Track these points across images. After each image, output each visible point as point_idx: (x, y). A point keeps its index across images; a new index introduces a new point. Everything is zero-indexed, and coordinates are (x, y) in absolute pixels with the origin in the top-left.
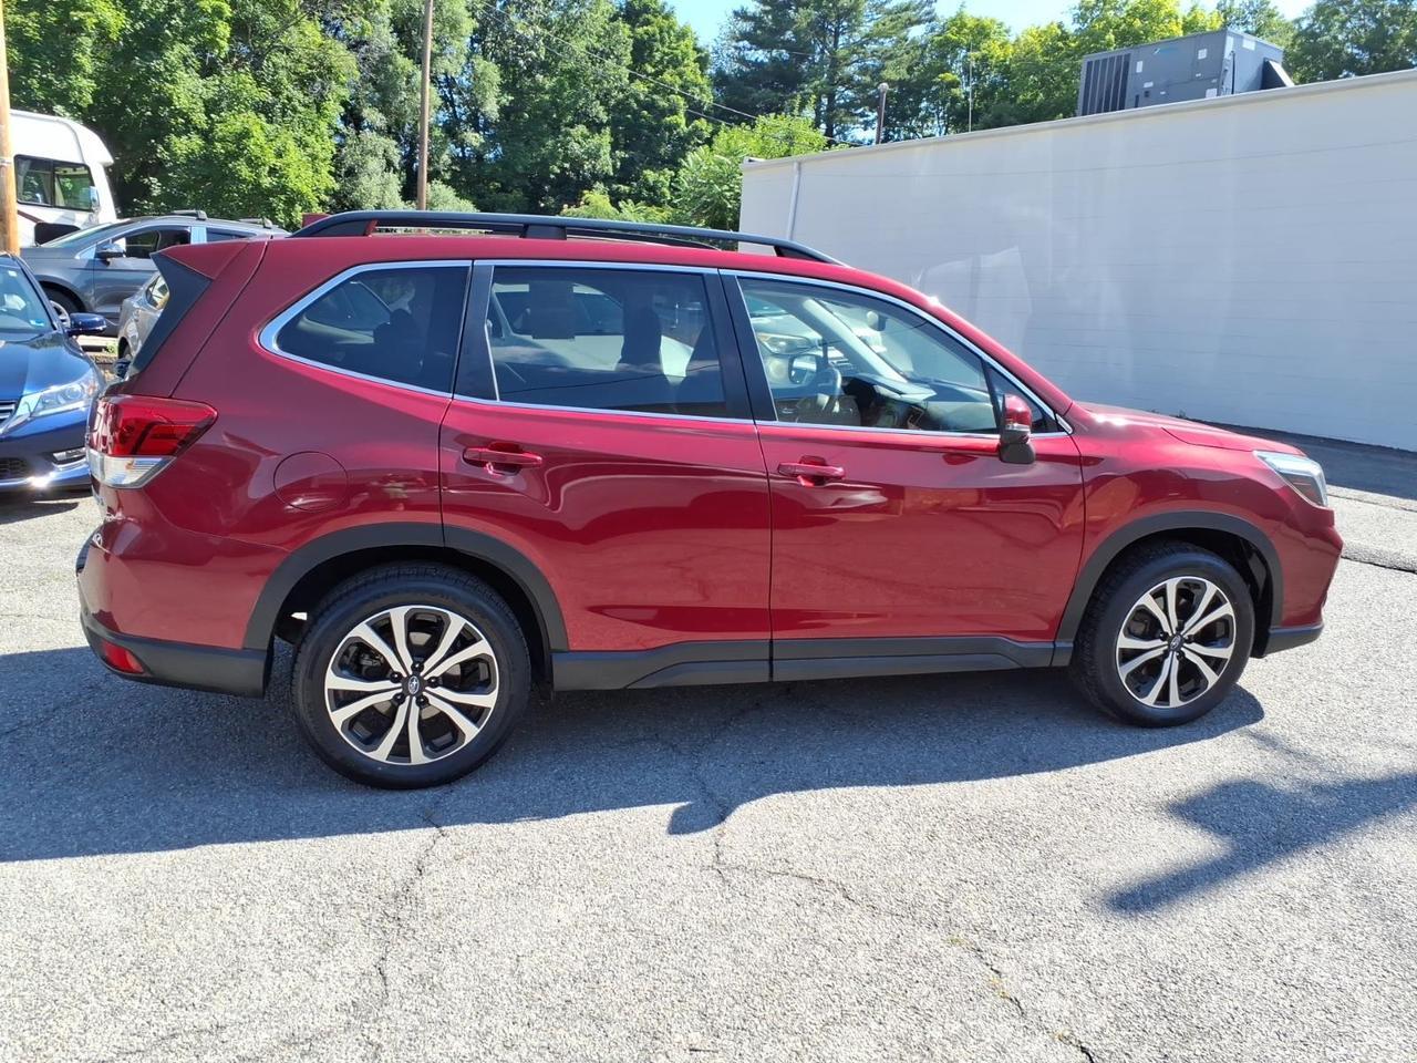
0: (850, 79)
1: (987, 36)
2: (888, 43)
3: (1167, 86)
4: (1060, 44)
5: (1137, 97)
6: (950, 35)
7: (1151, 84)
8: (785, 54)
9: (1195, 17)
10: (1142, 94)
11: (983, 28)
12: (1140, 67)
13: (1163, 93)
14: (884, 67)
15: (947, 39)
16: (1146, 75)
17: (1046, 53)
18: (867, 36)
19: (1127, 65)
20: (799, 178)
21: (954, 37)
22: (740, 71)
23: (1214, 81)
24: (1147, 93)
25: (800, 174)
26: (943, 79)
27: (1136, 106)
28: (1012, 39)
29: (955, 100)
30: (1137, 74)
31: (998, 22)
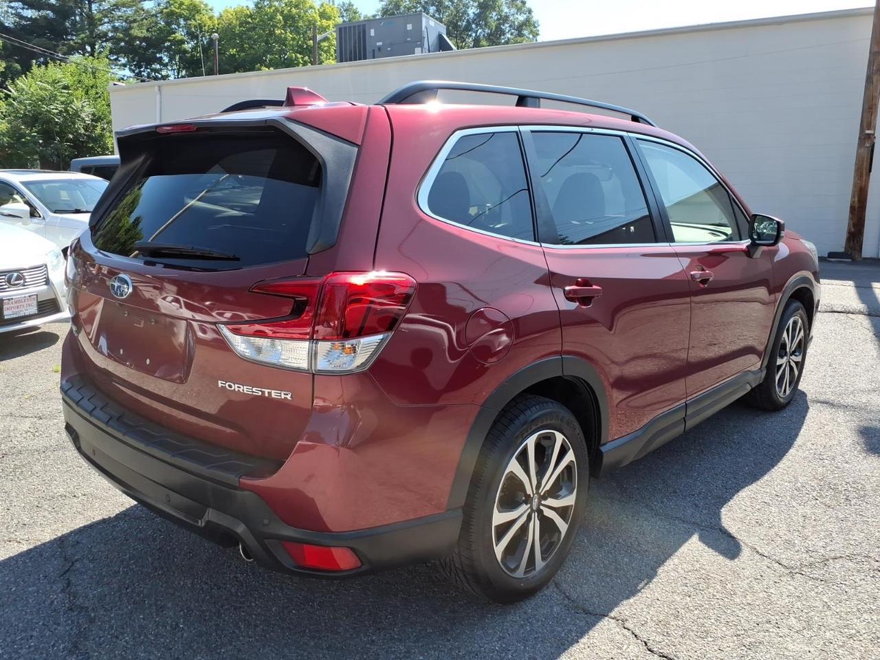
0: (105, 35)
1: (198, 12)
2: (129, 12)
3: (391, 45)
4: (249, 20)
5: (374, 51)
6: (173, 9)
7: (380, 44)
8: (50, 14)
9: (324, 10)
10: (376, 49)
11: (195, 6)
12: (372, 33)
13: (389, 49)
14: (131, 28)
15: (172, 11)
16: (377, 38)
17: (241, 25)
18: (114, 5)
19: (364, 32)
20: (161, 98)
21: (177, 11)
22: (19, 24)
23: (419, 43)
24: (379, 49)
25: (161, 95)
26: (175, 38)
27: (374, 58)
28: (216, 15)
29: (185, 51)
30: (371, 37)
31: (204, 3)
